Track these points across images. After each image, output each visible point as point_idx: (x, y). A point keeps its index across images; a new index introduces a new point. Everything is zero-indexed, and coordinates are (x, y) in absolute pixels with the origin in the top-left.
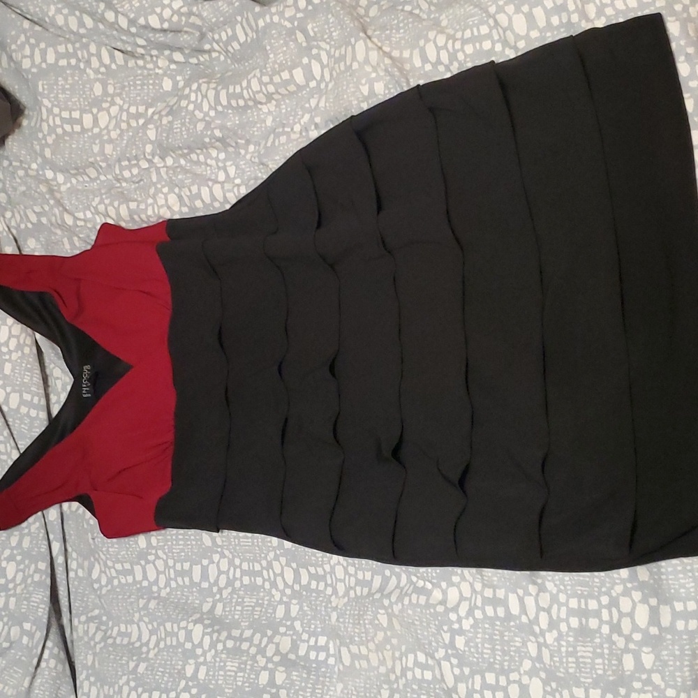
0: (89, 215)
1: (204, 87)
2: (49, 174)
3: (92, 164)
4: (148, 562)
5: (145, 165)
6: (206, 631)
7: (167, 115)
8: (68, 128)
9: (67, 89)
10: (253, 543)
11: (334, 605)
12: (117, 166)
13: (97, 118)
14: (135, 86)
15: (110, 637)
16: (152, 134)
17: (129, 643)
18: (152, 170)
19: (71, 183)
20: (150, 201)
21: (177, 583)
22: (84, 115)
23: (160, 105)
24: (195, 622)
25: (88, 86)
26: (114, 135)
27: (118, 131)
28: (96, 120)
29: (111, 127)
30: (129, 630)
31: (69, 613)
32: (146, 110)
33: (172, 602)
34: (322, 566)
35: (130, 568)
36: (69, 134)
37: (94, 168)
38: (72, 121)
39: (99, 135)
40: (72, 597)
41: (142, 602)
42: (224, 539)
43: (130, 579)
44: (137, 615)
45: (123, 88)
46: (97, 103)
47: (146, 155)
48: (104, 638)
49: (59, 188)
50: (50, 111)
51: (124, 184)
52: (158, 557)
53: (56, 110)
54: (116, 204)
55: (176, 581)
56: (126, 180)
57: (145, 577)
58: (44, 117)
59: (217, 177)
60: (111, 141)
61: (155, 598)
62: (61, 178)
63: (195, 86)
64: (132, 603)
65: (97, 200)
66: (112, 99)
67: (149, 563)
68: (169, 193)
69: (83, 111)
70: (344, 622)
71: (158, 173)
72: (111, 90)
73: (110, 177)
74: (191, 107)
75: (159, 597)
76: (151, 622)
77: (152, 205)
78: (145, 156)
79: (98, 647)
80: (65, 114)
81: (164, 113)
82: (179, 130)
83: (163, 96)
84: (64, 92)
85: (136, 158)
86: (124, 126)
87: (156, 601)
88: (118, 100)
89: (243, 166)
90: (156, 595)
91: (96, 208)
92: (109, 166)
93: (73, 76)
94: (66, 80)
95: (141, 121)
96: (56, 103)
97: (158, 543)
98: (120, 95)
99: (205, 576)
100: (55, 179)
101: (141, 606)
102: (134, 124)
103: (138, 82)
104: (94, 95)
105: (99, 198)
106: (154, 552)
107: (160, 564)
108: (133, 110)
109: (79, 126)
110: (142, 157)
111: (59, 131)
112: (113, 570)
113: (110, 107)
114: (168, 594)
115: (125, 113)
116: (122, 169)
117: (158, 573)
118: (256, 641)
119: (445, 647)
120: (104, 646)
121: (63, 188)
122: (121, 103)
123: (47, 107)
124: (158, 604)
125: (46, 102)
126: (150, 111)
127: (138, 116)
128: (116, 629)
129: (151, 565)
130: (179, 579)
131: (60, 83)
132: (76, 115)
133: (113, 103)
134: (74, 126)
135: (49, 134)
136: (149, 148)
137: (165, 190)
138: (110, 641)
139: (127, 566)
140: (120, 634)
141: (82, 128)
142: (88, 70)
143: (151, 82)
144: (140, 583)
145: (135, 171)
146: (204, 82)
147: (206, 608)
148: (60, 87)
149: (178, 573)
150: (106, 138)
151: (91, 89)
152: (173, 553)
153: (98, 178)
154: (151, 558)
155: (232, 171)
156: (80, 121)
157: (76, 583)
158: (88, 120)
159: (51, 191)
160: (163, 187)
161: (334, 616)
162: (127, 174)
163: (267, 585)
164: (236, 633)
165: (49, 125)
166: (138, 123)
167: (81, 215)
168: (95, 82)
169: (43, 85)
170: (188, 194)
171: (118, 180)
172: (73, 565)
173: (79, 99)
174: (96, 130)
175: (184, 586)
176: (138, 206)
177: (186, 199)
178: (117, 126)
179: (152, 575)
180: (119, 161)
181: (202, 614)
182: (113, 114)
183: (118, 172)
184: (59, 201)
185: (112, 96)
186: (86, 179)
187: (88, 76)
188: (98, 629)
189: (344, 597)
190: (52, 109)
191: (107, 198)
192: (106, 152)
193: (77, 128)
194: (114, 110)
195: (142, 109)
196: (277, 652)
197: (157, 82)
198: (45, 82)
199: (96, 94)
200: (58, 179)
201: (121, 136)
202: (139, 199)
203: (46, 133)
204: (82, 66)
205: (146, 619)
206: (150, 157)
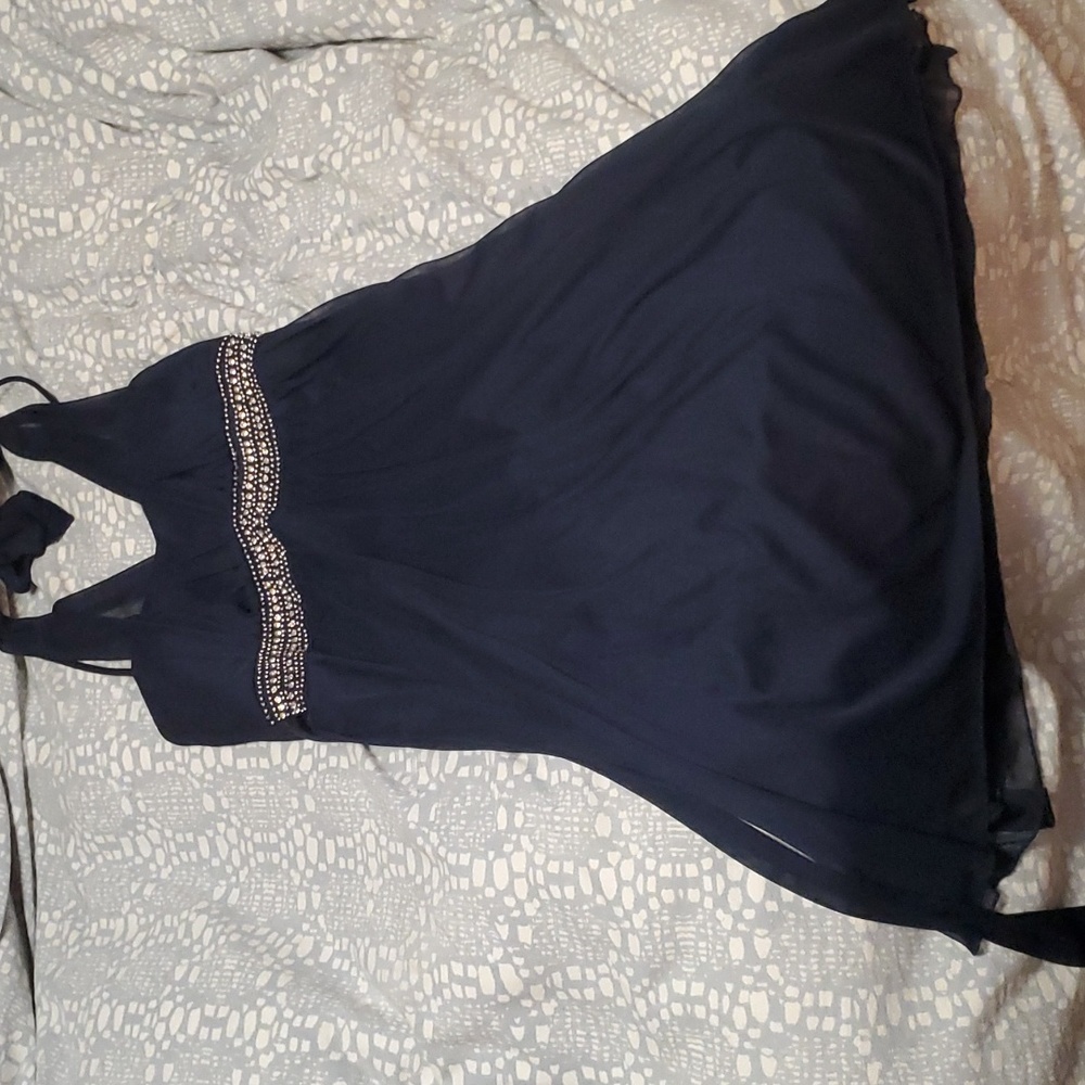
0: (61, 351)
1: (213, 172)
2: (18, 296)
3: (71, 282)
4: (137, 833)
5: (141, 281)
6: (210, 922)
7: (172, 212)
8: (39, 231)
10: (268, 803)
11: (369, 889)
12: (104, 283)
13: (79, 219)
14: (130, 171)
15: (88, 938)
16: (152, 239)
17: (111, 943)
18: (147, 288)
19: (46, 307)
20: (142, 330)
21: (180, 860)
22: (61, 214)
23: (164, 199)
24: (199, 912)
26: (100, 239)
27: (105, 234)
28: (77, 221)
29: (96, 230)
30: (111, 927)
31: (32, 905)
32: (145, 205)
33: (176, 886)
34: (351, 835)
35: (115, 840)
36: (40, 240)
37: (73, 286)
38: (44, 222)
39: (82, 240)
40: (39, 882)
41: (134, 888)
42: (231, 800)
43: (118, 855)
44: (127, 905)
45: (113, 175)
46: (78, 196)
47: (145, 269)
48: (81, 940)
49: (30, 314)
50: (14, 208)
51: (114, 309)
52: (150, 826)
53: (22, 207)
54: (97, 334)
55: (179, 856)
56: (115, 303)
57: (137, 852)
58: (7, 217)
59: (233, 299)
60: (95, 248)
61: (153, 881)
62: (33, 301)
63: (202, 172)
64: (122, 887)
65: (75, 329)
66: (99, 190)
67: (139, 834)
68: (166, 319)
69: (59, 209)
70: (381, 914)
71: (154, 292)
72: (96, 178)
73: (94, 298)
74: (196, 200)
75: (158, 880)
76: (146, 915)
77: (144, 335)
78: (142, 270)
79: (71, 952)
80: (35, 213)
81: (167, 209)
82: (182, 234)
83: (167, 186)
85: (131, 273)
86: (113, 227)
87: (154, 885)
88: (108, 193)
89: (265, 286)
90: (154, 876)
91: (71, 340)
92: (93, 283)
93: (45, 159)
94: (35, 165)
95: (138, 221)
96: (22, 197)
97: (147, 808)
98: (109, 184)
99: (214, 851)
100: (25, 302)
101: (133, 892)
102: (127, 224)
103: (134, 167)
105: (78, 326)
106: (143, 819)
107: (154, 835)
108: (126, 205)
109: (54, 230)
110: (139, 271)
111: (27, 236)
112: (92, 845)
113: (96, 202)
114: (170, 875)
115: (115, 210)
116: (110, 287)
117: (154, 847)
118: (270, 940)
119: (503, 944)
120: (80, 949)
121: (35, 315)
122: (112, 196)
123: (10, 203)
124: (157, 889)
125: (8, 196)
126: (150, 206)
127: (132, 214)
128: (95, 925)
129: (142, 836)
130: (183, 854)
132: (50, 213)
133: (100, 196)
134: (48, 229)
135: (14, 241)
136: (148, 260)
137: (162, 315)
138: (88, 943)
139: (111, 838)
140: (101, 932)
141: (58, 231)
142: (65, 151)
143: (151, 166)
144: (132, 859)
145: (128, 291)
146: (213, 167)
147: (218, 894)
149: (180, 847)
150: (88, 243)
151: (70, 178)
152: (169, 821)
153: (80, 301)
154: (141, 827)
155: (251, 292)
156: (55, 223)
157: (45, 863)
158: (66, 220)
159: (17, 317)
160: (160, 310)
161: (371, 905)
162: (116, 295)
163: (285, 864)
164: (247, 928)
165: (13, 228)
166: (133, 223)
167: (50, 352)
168: (76, 168)
170: (192, 320)
171: (106, 303)
172: (41, 838)
173: (54, 190)
174: (78, 234)
175: (191, 863)
176: (126, 335)
177: (188, 327)
178: (105, 227)
179: (146, 851)
180: (107, 276)
181: (212, 902)
182: (100, 212)
183: (104, 291)
184: (26, 331)
185: (99, 187)
186: (64, 302)
187: (65, 159)
188: (72, 928)
189: (377, 877)
191: (87, 326)
192: (89, 264)
193: (52, 232)
194: (102, 206)
195: (138, 204)
196: (292, 955)
197: (160, 166)
198: (7, 169)
199: (76, 184)
200: (30, 302)
201: (110, 240)
202: (129, 326)
203: (9, 238)
204: (57, 145)
205: (140, 911)
206: (150, 272)
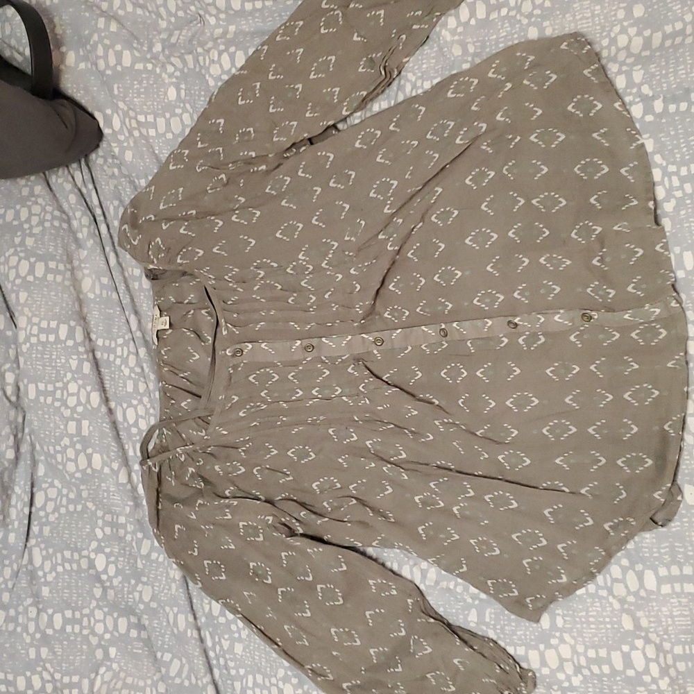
9: (142, 93)
25: (162, 90)
84: (139, 96)
104: (168, 99)
131: (135, 87)
148: (135, 91)
169: (118, 88)
190: (128, 111)
